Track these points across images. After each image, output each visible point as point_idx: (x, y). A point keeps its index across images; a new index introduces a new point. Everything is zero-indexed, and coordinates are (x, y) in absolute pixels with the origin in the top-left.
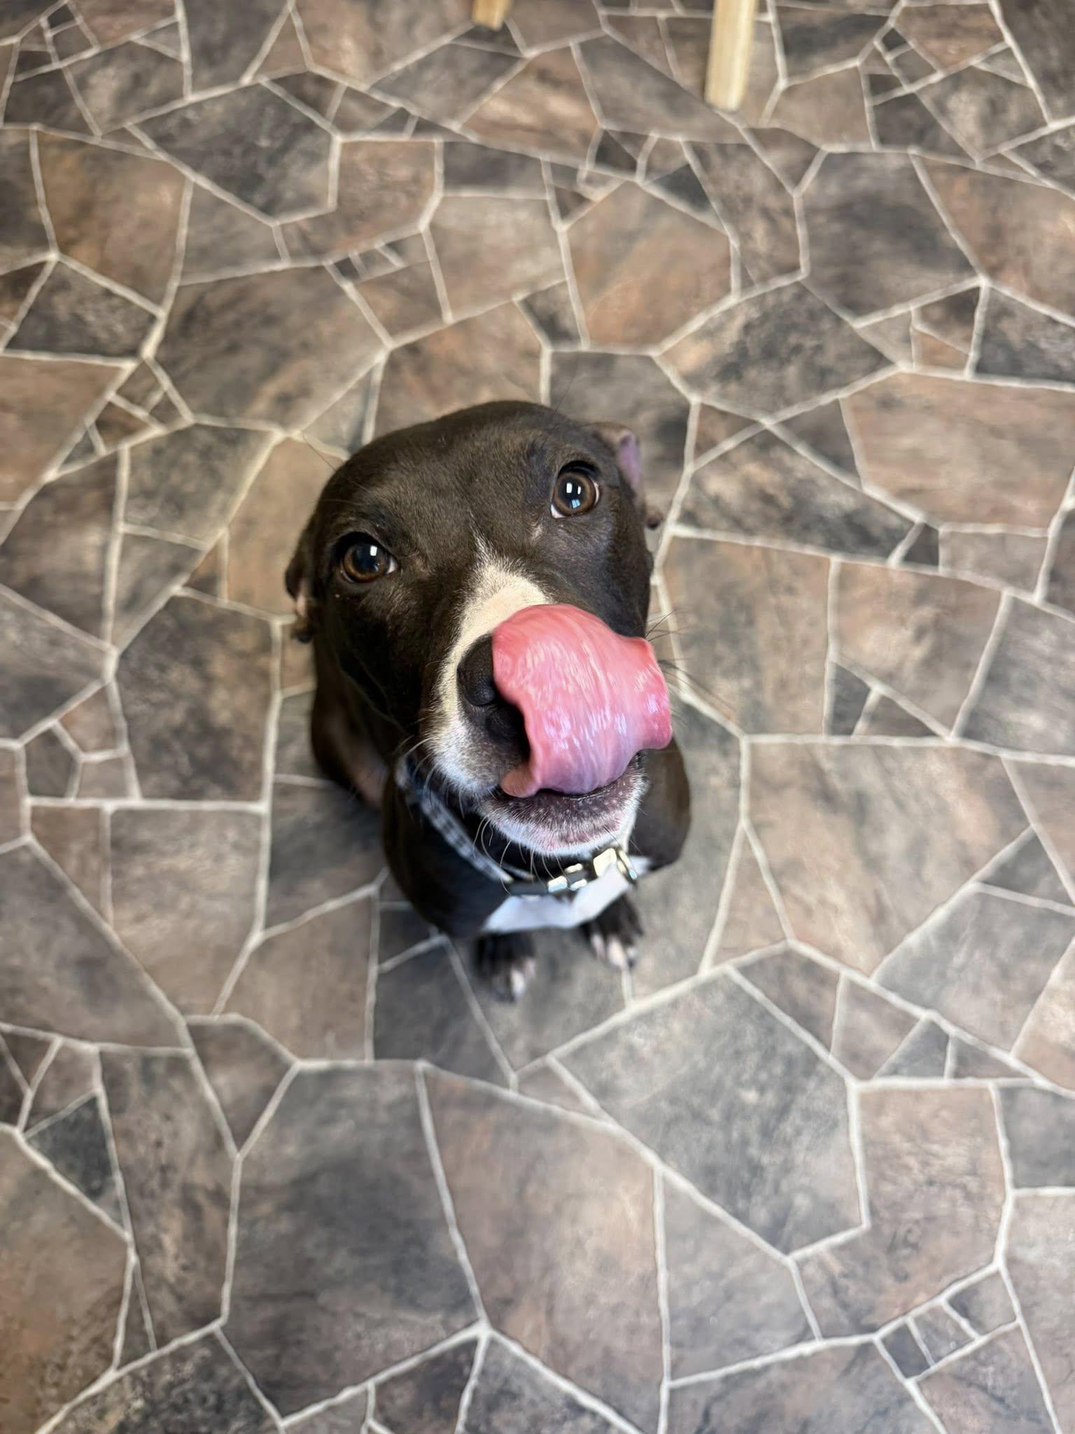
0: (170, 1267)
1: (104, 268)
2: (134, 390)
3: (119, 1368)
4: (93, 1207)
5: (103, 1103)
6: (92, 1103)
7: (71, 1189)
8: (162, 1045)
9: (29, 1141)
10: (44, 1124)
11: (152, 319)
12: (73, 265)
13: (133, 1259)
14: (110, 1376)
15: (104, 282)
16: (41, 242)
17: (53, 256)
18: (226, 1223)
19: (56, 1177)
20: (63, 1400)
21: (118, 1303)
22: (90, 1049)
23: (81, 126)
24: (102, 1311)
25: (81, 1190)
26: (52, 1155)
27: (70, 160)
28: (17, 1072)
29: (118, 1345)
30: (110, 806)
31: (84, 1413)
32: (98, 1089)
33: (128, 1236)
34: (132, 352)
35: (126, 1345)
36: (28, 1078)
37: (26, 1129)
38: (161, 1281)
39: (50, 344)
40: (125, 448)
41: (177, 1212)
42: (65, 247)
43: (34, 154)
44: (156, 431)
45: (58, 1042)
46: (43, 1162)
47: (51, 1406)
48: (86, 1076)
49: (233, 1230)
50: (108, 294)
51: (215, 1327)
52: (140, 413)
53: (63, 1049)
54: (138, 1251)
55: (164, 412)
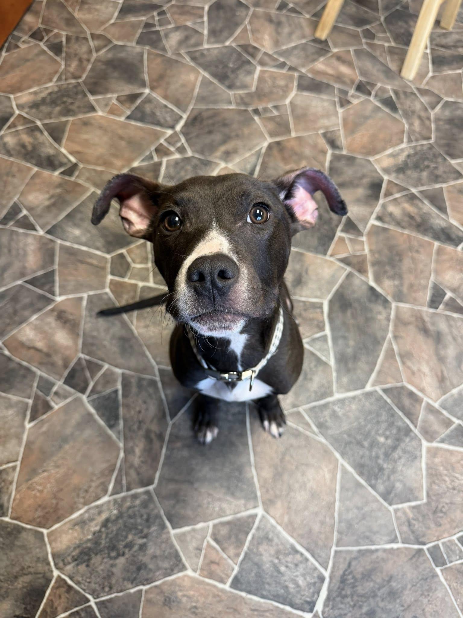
0: (136, 461)
1: (166, 97)
2: (171, 140)
3: (110, 496)
4: (109, 432)
5: (120, 393)
6: (116, 392)
7: (102, 422)
8: (148, 374)
9: (89, 402)
10: (95, 396)
11: (181, 117)
12: (154, 95)
13: (122, 455)
14: (105, 499)
15: (164, 102)
16: (144, 85)
17: (147, 91)
18: (161, 448)
19: (97, 417)
20: (85, 504)
21: (113, 471)
22: (119, 371)
23: (164, 49)
24: (106, 472)
25: (106, 424)
26: (97, 409)
27: (159, 60)
28: (88, 374)
29: (111, 487)
30: (141, 284)
31: (92, 511)
32: (119, 387)
33: (121, 445)
34: (172, 127)
35: (114, 488)
36: (92, 377)
37: (88, 397)
38: (131, 466)
39: (142, 119)
40: (165, 160)
41: (143, 440)
42: (152, 88)
43: (145, 56)
44: (177, 156)
45: (106, 366)
46: (92, 410)
47: (80, 506)
48: (115, 381)
49: (164, 451)
50: (166, 106)
51: (151, 488)
52: (172, 149)
53: (108, 369)
54: (125, 452)
55: (182, 150)
